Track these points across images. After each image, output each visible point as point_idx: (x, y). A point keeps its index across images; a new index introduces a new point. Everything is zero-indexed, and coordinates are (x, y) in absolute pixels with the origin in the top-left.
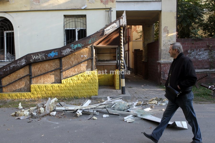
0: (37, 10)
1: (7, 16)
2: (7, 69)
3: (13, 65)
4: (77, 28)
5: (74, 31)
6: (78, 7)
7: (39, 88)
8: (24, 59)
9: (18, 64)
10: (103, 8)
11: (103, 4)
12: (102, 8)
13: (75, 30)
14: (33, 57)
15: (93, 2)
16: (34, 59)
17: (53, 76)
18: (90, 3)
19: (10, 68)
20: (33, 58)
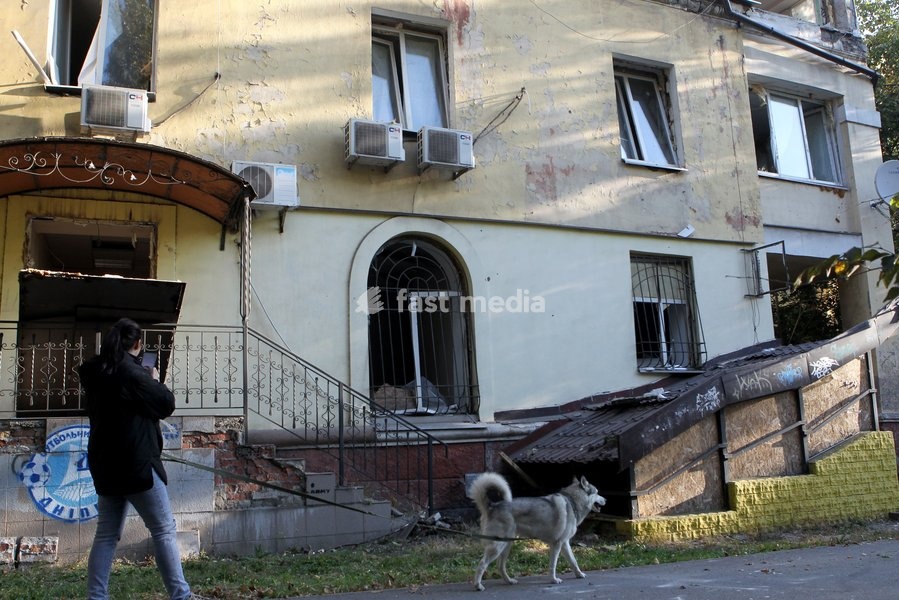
0: (548, 223)
1: (448, 234)
2: (666, 423)
3: (684, 410)
4: (663, 301)
5: (655, 306)
6: (669, 231)
7: (759, 494)
8: (714, 388)
9: (698, 406)
10: (734, 240)
11: (734, 227)
12: (731, 240)
13: (658, 304)
14: (741, 382)
15: (707, 219)
16: (744, 390)
17: (782, 449)
18: (698, 220)
19: (675, 421)
20: (741, 387)
